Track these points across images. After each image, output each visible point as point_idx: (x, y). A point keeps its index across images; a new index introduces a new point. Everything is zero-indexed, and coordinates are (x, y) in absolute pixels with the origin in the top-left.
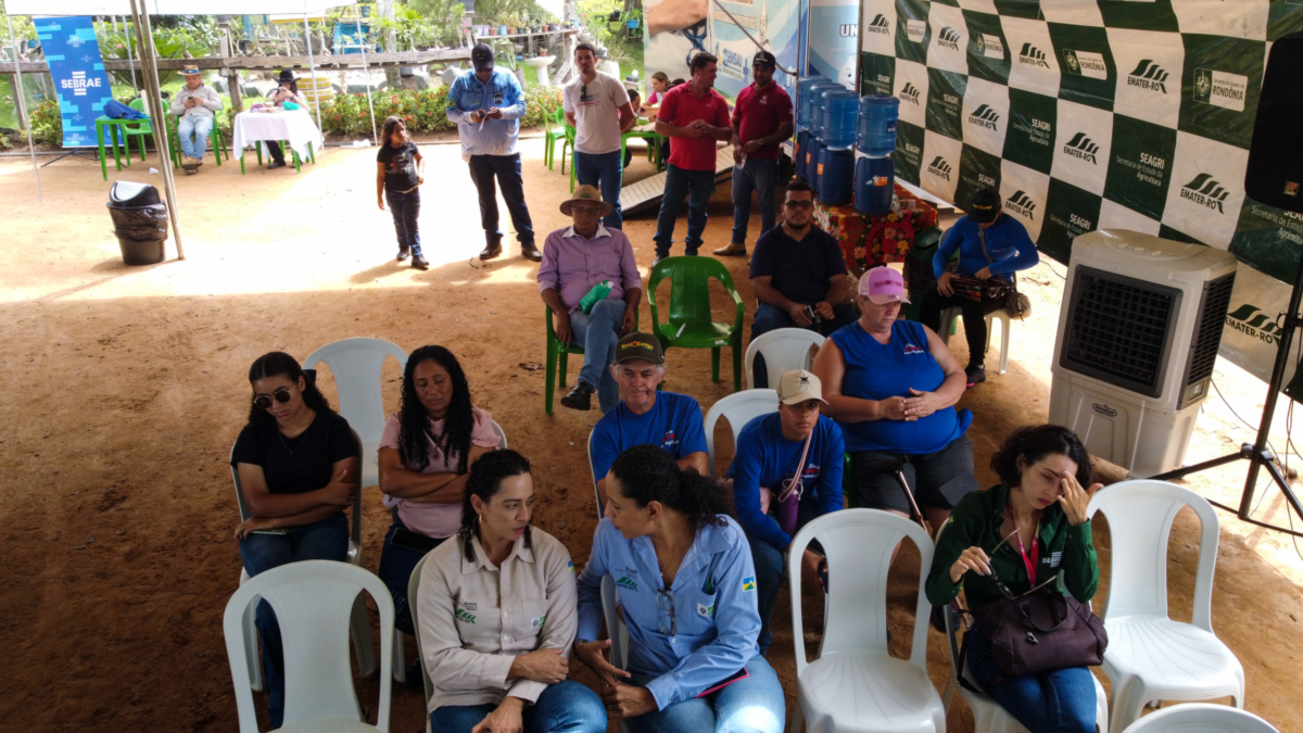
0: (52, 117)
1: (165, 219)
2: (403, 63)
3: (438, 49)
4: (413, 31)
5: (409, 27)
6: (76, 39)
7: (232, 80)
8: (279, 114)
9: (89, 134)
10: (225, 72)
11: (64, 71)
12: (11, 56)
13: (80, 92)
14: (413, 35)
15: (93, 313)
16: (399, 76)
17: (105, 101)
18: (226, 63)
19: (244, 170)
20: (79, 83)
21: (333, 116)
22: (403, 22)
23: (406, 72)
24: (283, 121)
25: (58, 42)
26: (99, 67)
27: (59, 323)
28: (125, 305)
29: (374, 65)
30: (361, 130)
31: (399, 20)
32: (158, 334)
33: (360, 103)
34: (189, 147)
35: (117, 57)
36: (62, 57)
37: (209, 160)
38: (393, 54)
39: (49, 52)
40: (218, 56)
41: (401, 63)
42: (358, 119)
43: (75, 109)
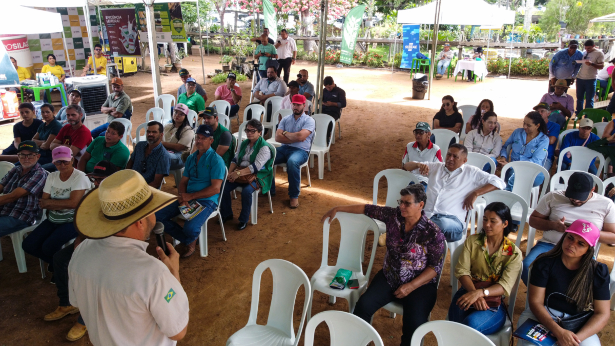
0: (399, 58)
1: (427, 86)
2: (528, 48)
3: (545, 43)
4: (536, 35)
5: (535, 33)
6: (413, 32)
7: (461, 50)
8: (474, 61)
9: (409, 64)
10: (458, 47)
11: (407, 43)
12: (392, 37)
13: (410, 50)
14: (535, 37)
15: (401, 108)
16: (526, 53)
17: (417, 53)
18: (460, 43)
19: (456, 81)
20: (410, 47)
21: (494, 66)
22: (533, 32)
23: (530, 51)
24: (474, 64)
25: (407, 34)
26: (418, 42)
27: (393, 108)
28: (410, 107)
29: (516, 48)
30: (504, 72)
31: (532, 31)
32: (418, 115)
33: (506, 62)
34: (439, 70)
35: (424, 39)
36: (407, 38)
37: (445, 76)
38: (525, 44)
39: (404, 36)
40: (458, 41)
41: (528, 47)
42: (504, 68)
43: (407, 55)
